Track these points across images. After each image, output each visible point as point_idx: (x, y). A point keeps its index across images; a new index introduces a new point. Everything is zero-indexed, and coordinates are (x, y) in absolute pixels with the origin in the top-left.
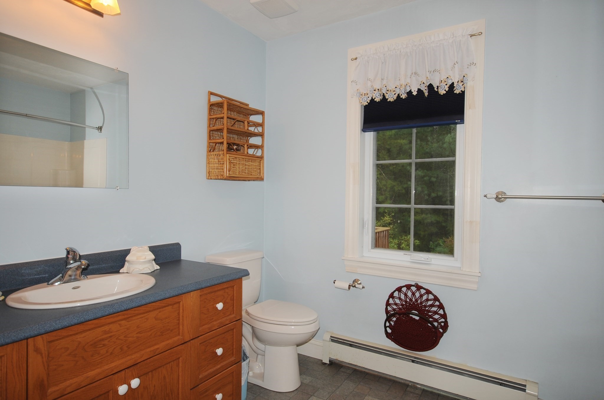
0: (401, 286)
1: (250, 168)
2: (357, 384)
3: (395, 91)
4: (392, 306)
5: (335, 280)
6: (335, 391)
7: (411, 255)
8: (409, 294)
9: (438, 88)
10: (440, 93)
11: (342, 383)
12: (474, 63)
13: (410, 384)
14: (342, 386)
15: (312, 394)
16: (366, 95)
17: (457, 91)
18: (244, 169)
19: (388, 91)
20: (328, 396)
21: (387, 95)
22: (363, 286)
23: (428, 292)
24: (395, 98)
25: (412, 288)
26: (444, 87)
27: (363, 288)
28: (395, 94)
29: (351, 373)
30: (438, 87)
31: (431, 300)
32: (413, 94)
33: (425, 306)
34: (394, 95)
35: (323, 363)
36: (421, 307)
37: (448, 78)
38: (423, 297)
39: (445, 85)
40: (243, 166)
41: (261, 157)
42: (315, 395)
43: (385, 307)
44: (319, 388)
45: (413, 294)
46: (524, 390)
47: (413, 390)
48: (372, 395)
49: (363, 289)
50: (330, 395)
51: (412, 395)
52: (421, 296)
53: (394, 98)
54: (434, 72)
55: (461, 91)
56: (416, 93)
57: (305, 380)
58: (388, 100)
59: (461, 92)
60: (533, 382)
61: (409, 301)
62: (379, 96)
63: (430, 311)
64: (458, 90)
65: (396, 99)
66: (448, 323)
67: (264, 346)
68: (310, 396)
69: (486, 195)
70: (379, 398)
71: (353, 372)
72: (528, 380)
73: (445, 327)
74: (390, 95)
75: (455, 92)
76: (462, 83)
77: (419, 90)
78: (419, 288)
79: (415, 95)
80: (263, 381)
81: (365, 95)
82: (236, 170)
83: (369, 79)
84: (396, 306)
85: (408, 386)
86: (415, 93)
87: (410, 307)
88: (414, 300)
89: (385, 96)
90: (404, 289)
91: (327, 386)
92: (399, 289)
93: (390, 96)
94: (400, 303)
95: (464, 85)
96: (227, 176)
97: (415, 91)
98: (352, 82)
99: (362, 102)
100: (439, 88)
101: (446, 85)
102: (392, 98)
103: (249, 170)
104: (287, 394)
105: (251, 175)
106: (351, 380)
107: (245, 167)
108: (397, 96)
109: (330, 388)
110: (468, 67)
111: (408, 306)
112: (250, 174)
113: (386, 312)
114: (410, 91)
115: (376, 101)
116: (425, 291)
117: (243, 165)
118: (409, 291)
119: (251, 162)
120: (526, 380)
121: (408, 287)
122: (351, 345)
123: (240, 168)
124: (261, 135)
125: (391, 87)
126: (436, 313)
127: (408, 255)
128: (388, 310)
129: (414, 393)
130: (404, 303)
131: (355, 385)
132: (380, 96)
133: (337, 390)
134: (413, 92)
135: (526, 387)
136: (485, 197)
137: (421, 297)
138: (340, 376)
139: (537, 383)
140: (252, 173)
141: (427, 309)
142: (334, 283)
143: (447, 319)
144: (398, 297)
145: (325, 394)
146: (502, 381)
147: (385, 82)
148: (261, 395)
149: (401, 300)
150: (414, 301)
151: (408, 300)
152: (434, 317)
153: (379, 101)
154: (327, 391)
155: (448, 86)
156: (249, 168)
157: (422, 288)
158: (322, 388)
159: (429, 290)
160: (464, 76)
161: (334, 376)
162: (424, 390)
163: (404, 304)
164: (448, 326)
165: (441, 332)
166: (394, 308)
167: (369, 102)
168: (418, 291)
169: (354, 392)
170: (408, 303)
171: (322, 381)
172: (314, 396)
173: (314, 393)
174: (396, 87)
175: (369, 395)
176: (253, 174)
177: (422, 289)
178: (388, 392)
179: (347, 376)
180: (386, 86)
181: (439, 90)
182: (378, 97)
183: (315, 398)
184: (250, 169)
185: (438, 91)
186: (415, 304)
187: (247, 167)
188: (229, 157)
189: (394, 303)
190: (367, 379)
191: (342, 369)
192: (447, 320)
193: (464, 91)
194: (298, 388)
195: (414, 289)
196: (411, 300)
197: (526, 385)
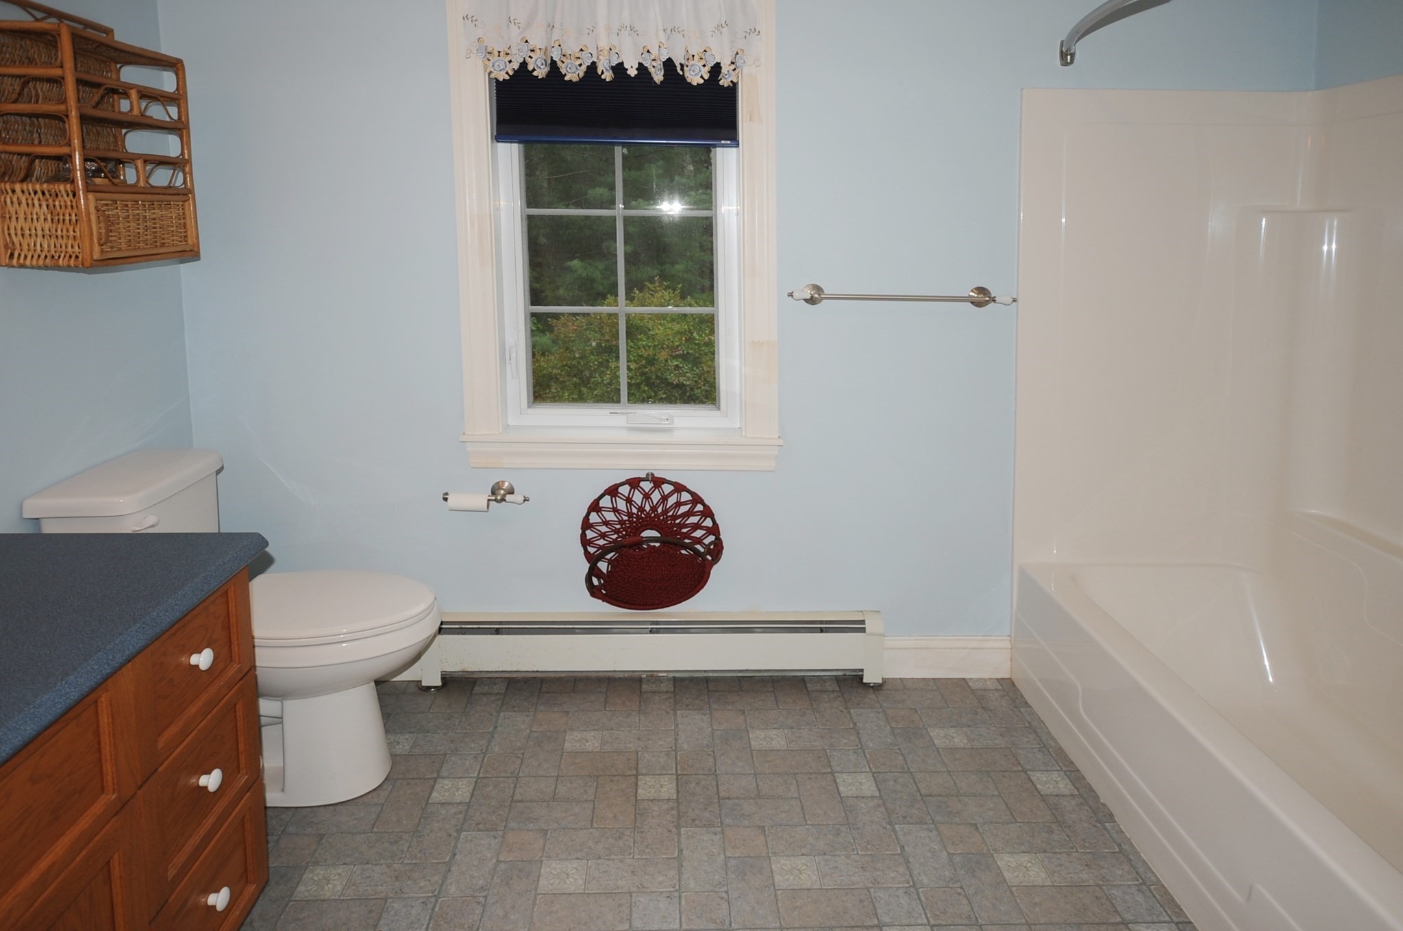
0: (616, 484)
1: (157, 225)
2: (532, 713)
3: (579, 58)
4: (596, 527)
5: (445, 492)
6: (488, 747)
7: (627, 413)
8: (638, 497)
9: (682, 69)
10: (689, 81)
11: (496, 722)
12: (757, 30)
13: (644, 676)
14: (499, 728)
15: (435, 775)
16: (502, 54)
17: (725, 82)
18: (140, 231)
19: (564, 55)
20: (479, 767)
21: (563, 65)
22: (524, 497)
23: (679, 488)
24: (582, 75)
25: (642, 484)
26: (700, 71)
27: (525, 500)
28: (580, 65)
29: (503, 692)
30: (682, 65)
31: (685, 503)
32: (628, 72)
33: (674, 517)
34: (578, 67)
35: (423, 687)
36: (665, 520)
37: (705, 51)
38: (669, 499)
39: (702, 67)
40: (139, 224)
41: (186, 193)
42: (444, 774)
43: (580, 532)
44: (445, 755)
45: (647, 496)
46: (863, 630)
47: (654, 686)
48: (578, 728)
49: (526, 502)
50: (483, 761)
51: (657, 698)
52: (665, 498)
53: (578, 75)
54: (673, 31)
55: (732, 82)
56: (636, 72)
57: (397, 747)
58: (566, 78)
59: (731, 85)
60: (872, 611)
61: (638, 512)
62: (542, 64)
63: (685, 526)
64: (726, 78)
65: (583, 77)
66: (722, 543)
67: (279, 703)
68: (431, 782)
69: (792, 293)
70: (596, 727)
71: (507, 688)
72: (865, 611)
73: (717, 550)
74: (570, 66)
75: (721, 83)
76: (733, 67)
77: (641, 68)
78: (658, 482)
79: (633, 75)
80: (283, 790)
81: (499, 56)
82: (120, 238)
83: (511, 19)
84: (607, 526)
85: (640, 680)
86: (633, 72)
87: (640, 523)
88: (647, 508)
89: (559, 68)
90: (624, 490)
91: (462, 742)
92: (613, 491)
93: (570, 68)
94: (617, 520)
95: (737, 71)
96: (95, 257)
97: (632, 67)
98: (464, 18)
99: (492, 70)
100: (685, 68)
101: (704, 66)
102: (575, 73)
103: (156, 232)
104: (365, 799)
105: (163, 245)
106: (514, 707)
107: (145, 224)
108: (585, 70)
109: (473, 746)
110: (745, 37)
111: (634, 522)
112: (158, 244)
113: (582, 542)
114: (622, 64)
115: (537, 77)
116: (672, 488)
117: (138, 220)
118: (636, 490)
119: (158, 209)
120: (862, 612)
121: (634, 483)
122: (498, 632)
123: (129, 231)
124: (179, 128)
125: (572, 47)
126: (696, 526)
127: (621, 413)
128: (588, 538)
129: (659, 692)
130: (625, 518)
131: (528, 716)
132: (546, 65)
133: (493, 744)
134: (627, 69)
135: (864, 624)
136: (790, 298)
137: (663, 502)
138: (481, 706)
139: (878, 611)
140: (164, 239)
141: (678, 521)
142: (446, 499)
143: (719, 535)
144: (611, 506)
145: (467, 763)
146: (823, 624)
147: (556, 35)
148: (291, 829)
149: (619, 513)
150: (648, 511)
151: (635, 511)
152: (692, 535)
153: (543, 78)
154: (470, 755)
155: (708, 68)
156: (155, 228)
157: (664, 481)
158: (452, 751)
159: (679, 484)
160: (737, 53)
161: (467, 710)
162: (674, 678)
163: (626, 520)
164: (722, 548)
165: (708, 560)
166: (603, 531)
167: (511, 73)
168: (657, 490)
169: (535, 735)
170: (635, 516)
171: (444, 734)
172: (442, 778)
173: (438, 772)
174: (582, 50)
175: (571, 729)
176: (168, 243)
177: (666, 484)
178: (608, 709)
179: (500, 702)
180: (560, 46)
181: (687, 74)
182: (542, 67)
183: (446, 782)
184: (158, 230)
185: (683, 75)
186: (650, 517)
187: (148, 224)
188: (97, 200)
189: (601, 521)
190: (548, 693)
191: (477, 689)
192: (721, 537)
193: (738, 82)
194: (389, 773)
195: (646, 486)
196: (641, 509)
197: (864, 621)
